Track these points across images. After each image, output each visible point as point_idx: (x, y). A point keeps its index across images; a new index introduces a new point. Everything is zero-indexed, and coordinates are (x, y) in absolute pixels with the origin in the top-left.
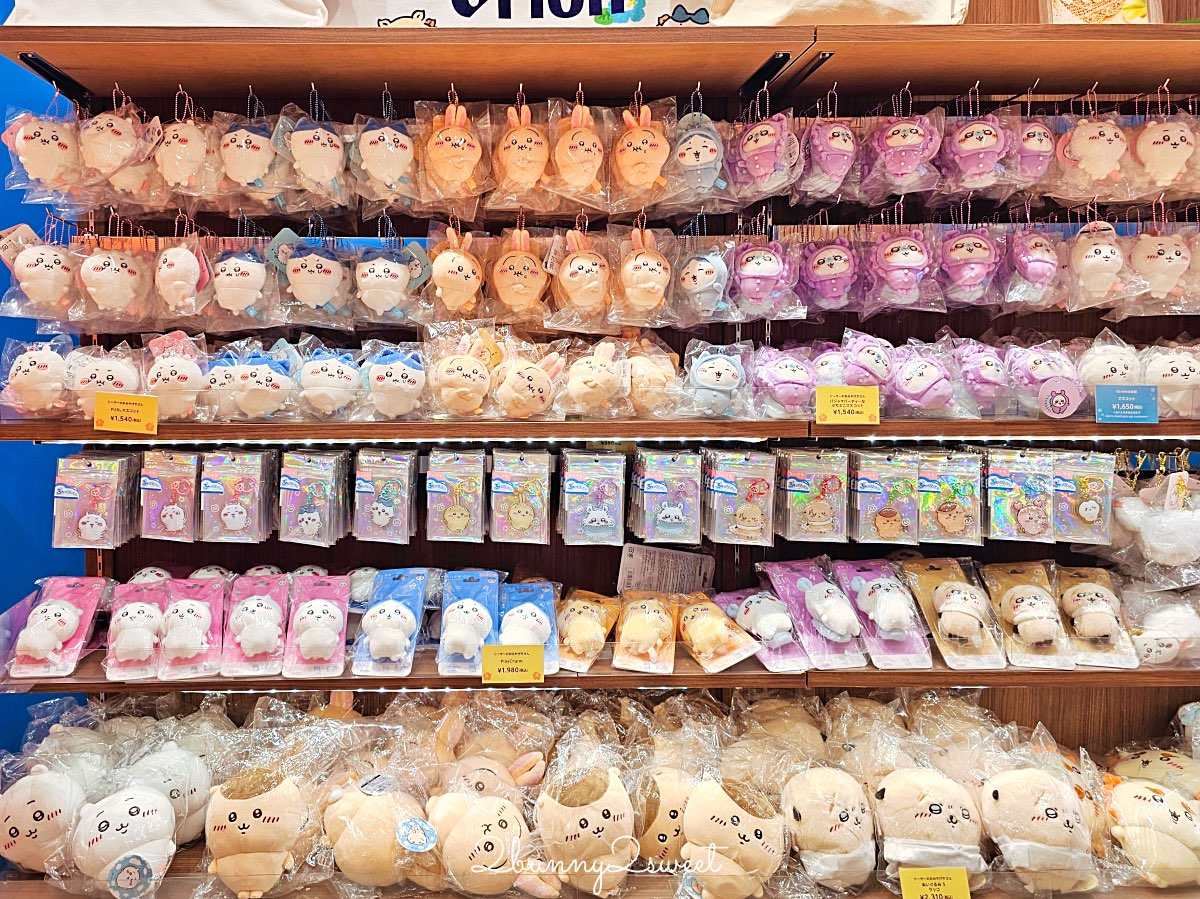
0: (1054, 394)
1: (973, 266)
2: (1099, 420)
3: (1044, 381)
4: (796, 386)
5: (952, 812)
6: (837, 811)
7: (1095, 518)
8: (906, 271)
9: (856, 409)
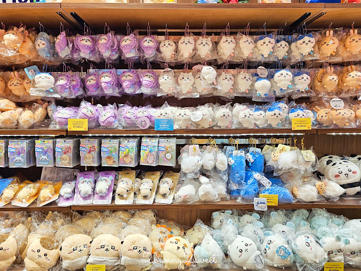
0: (142, 122)
1: (126, 82)
2: (155, 129)
3: (139, 117)
4: (61, 119)
5: (107, 248)
6: (73, 247)
7: (170, 158)
8: (104, 83)
9: (80, 126)
